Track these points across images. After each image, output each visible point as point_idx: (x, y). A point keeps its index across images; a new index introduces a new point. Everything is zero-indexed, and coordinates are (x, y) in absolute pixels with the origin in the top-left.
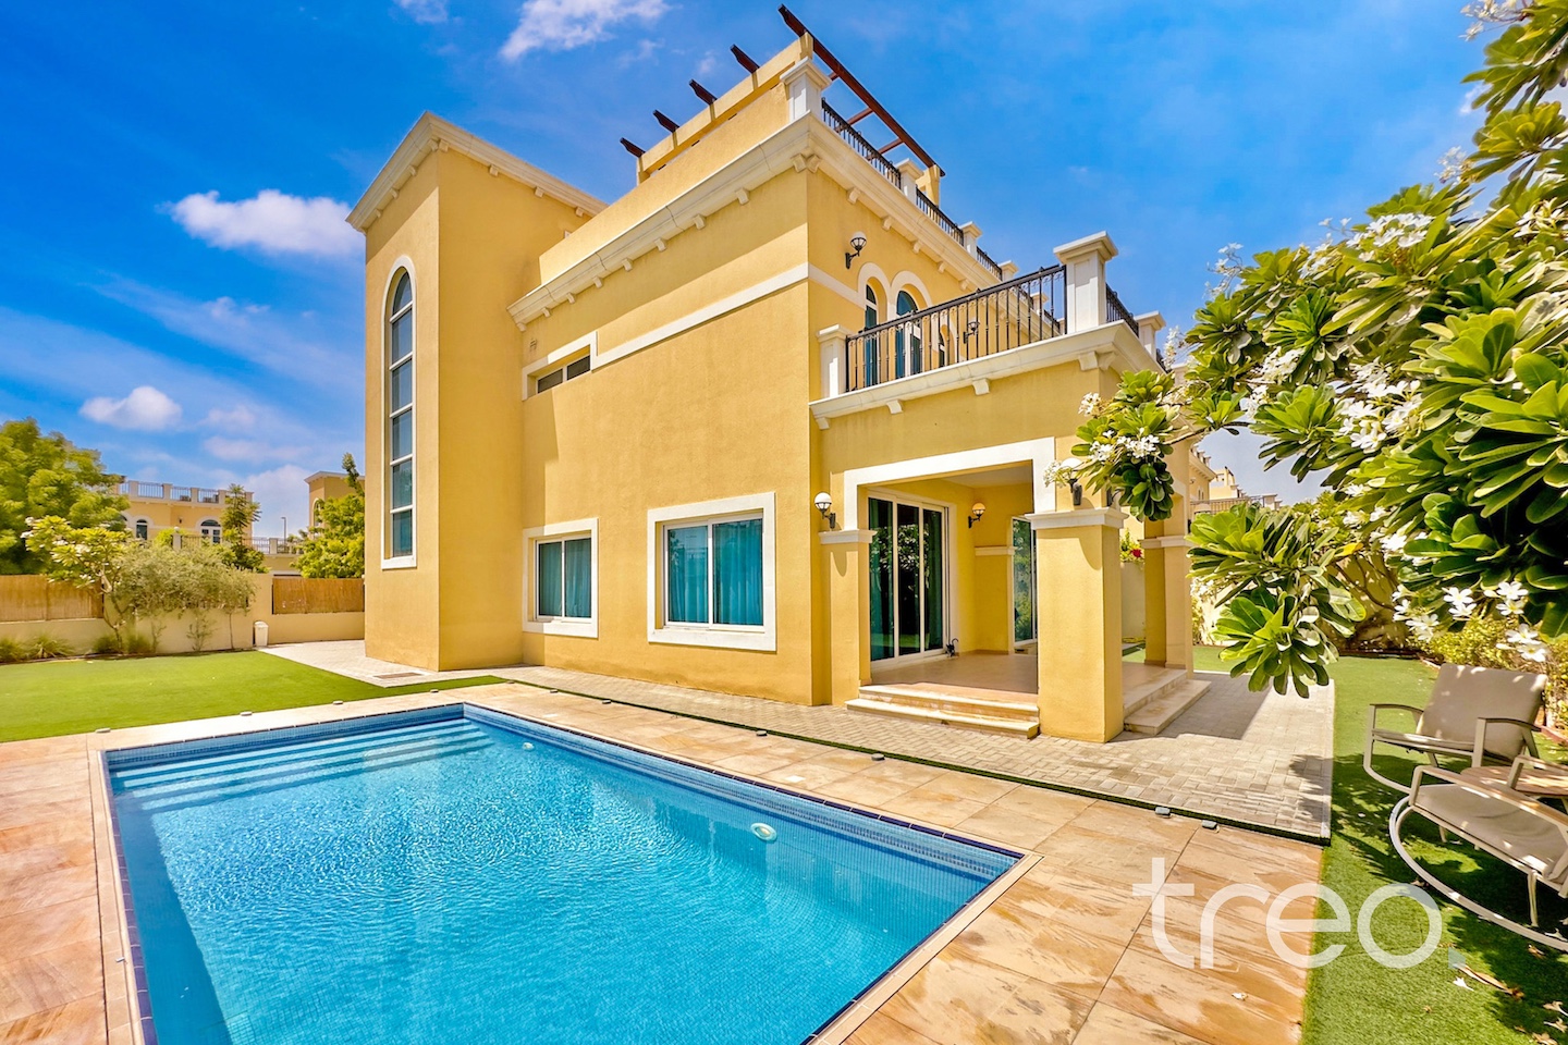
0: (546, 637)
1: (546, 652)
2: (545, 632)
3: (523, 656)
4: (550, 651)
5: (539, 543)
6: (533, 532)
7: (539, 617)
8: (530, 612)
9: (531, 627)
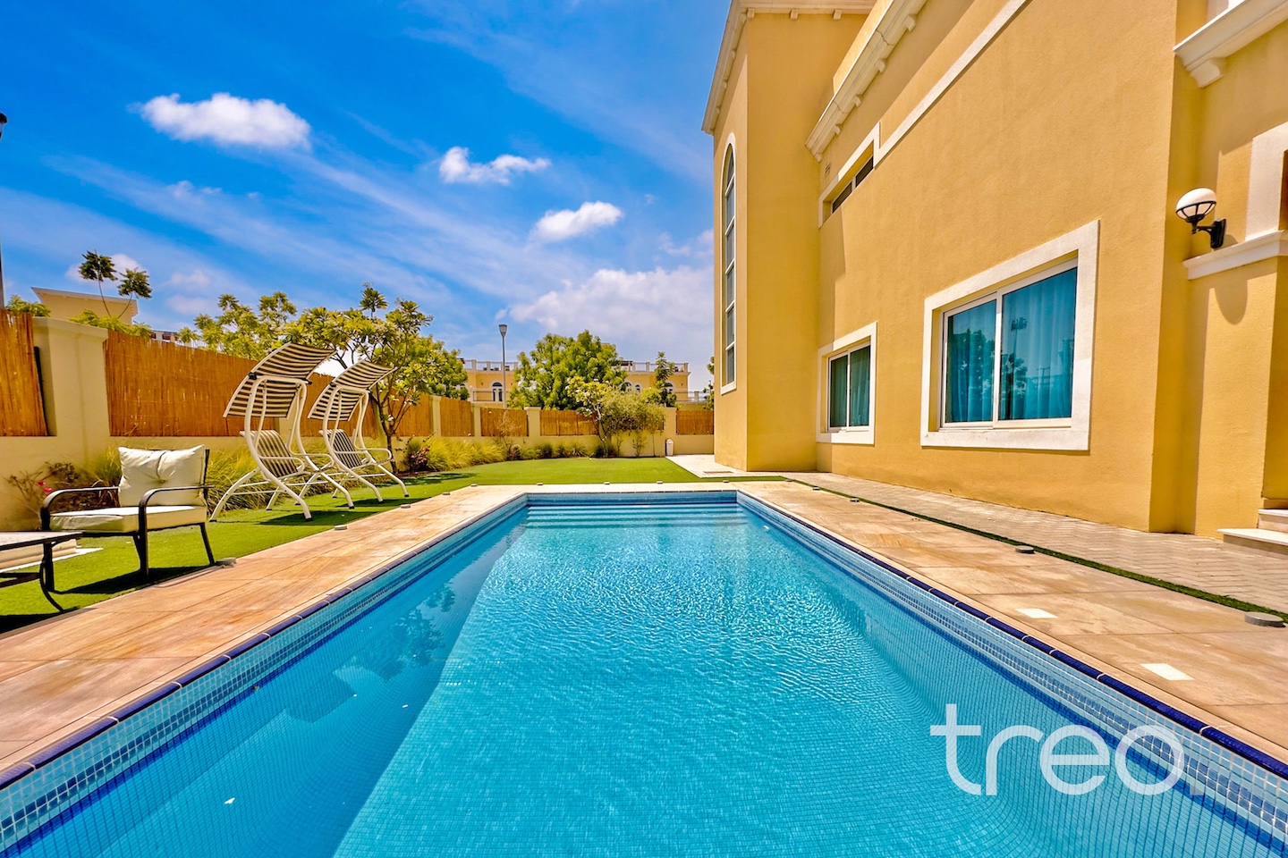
0: (833, 446)
1: (833, 460)
2: (833, 441)
3: (816, 464)
4: (836, 458)
5: (831, 359)
6: (824, 351)
7: (830, 429)
8: (822, 424)
9: (821, 437)
